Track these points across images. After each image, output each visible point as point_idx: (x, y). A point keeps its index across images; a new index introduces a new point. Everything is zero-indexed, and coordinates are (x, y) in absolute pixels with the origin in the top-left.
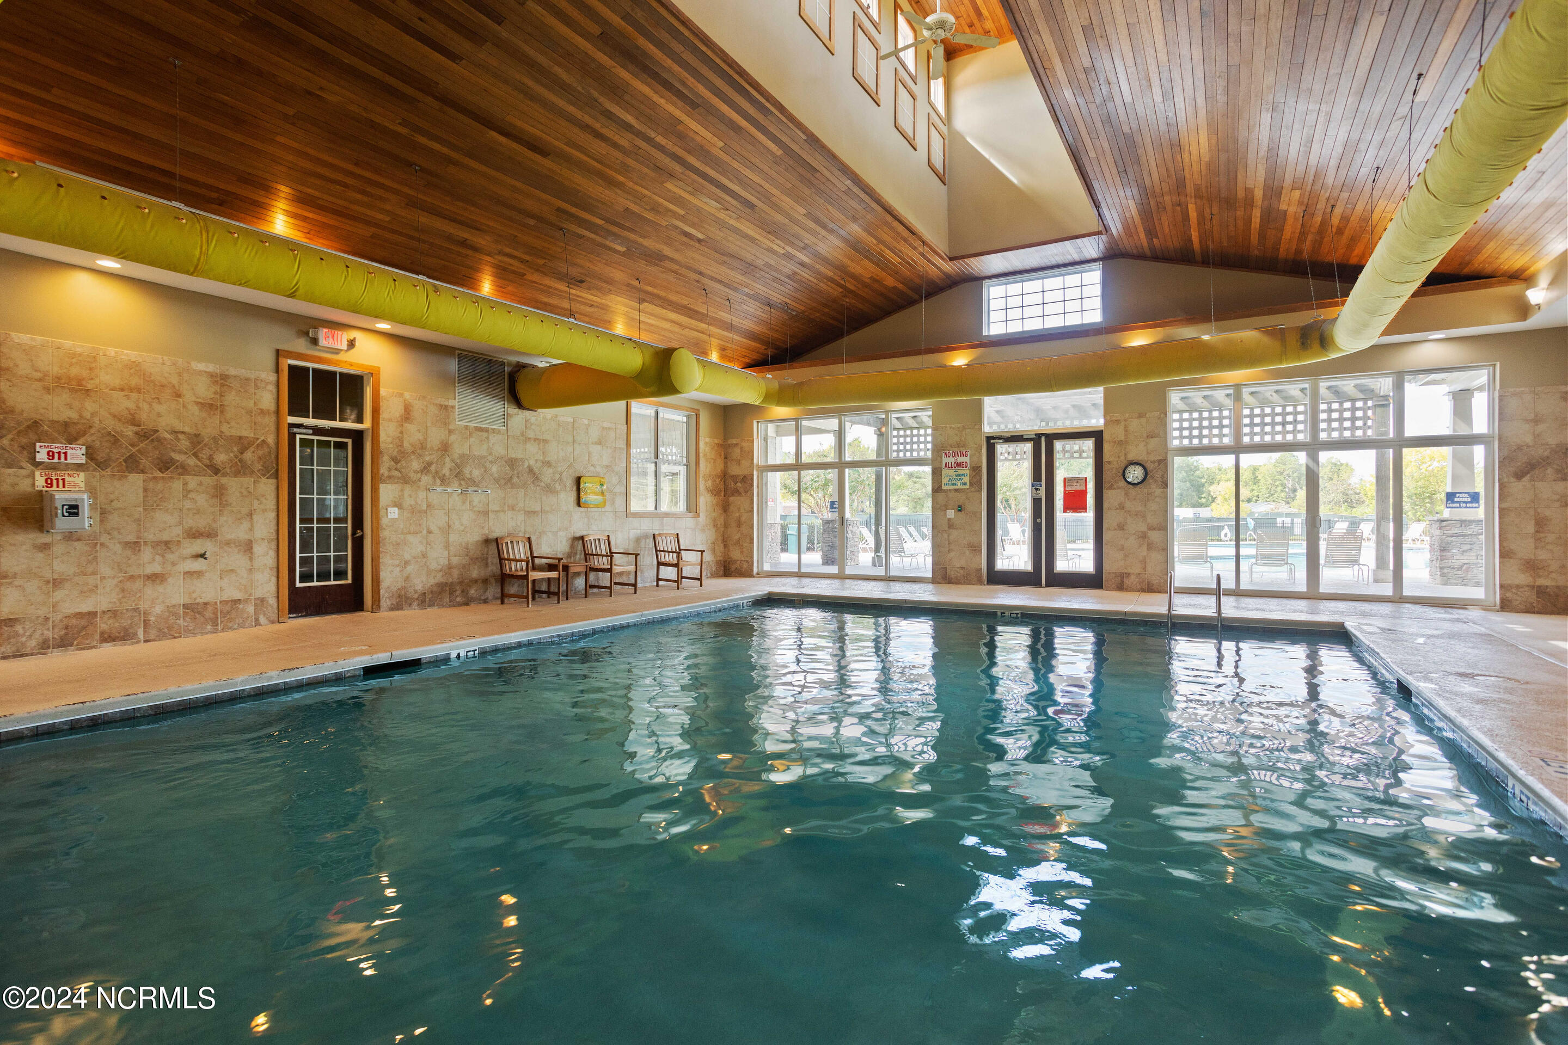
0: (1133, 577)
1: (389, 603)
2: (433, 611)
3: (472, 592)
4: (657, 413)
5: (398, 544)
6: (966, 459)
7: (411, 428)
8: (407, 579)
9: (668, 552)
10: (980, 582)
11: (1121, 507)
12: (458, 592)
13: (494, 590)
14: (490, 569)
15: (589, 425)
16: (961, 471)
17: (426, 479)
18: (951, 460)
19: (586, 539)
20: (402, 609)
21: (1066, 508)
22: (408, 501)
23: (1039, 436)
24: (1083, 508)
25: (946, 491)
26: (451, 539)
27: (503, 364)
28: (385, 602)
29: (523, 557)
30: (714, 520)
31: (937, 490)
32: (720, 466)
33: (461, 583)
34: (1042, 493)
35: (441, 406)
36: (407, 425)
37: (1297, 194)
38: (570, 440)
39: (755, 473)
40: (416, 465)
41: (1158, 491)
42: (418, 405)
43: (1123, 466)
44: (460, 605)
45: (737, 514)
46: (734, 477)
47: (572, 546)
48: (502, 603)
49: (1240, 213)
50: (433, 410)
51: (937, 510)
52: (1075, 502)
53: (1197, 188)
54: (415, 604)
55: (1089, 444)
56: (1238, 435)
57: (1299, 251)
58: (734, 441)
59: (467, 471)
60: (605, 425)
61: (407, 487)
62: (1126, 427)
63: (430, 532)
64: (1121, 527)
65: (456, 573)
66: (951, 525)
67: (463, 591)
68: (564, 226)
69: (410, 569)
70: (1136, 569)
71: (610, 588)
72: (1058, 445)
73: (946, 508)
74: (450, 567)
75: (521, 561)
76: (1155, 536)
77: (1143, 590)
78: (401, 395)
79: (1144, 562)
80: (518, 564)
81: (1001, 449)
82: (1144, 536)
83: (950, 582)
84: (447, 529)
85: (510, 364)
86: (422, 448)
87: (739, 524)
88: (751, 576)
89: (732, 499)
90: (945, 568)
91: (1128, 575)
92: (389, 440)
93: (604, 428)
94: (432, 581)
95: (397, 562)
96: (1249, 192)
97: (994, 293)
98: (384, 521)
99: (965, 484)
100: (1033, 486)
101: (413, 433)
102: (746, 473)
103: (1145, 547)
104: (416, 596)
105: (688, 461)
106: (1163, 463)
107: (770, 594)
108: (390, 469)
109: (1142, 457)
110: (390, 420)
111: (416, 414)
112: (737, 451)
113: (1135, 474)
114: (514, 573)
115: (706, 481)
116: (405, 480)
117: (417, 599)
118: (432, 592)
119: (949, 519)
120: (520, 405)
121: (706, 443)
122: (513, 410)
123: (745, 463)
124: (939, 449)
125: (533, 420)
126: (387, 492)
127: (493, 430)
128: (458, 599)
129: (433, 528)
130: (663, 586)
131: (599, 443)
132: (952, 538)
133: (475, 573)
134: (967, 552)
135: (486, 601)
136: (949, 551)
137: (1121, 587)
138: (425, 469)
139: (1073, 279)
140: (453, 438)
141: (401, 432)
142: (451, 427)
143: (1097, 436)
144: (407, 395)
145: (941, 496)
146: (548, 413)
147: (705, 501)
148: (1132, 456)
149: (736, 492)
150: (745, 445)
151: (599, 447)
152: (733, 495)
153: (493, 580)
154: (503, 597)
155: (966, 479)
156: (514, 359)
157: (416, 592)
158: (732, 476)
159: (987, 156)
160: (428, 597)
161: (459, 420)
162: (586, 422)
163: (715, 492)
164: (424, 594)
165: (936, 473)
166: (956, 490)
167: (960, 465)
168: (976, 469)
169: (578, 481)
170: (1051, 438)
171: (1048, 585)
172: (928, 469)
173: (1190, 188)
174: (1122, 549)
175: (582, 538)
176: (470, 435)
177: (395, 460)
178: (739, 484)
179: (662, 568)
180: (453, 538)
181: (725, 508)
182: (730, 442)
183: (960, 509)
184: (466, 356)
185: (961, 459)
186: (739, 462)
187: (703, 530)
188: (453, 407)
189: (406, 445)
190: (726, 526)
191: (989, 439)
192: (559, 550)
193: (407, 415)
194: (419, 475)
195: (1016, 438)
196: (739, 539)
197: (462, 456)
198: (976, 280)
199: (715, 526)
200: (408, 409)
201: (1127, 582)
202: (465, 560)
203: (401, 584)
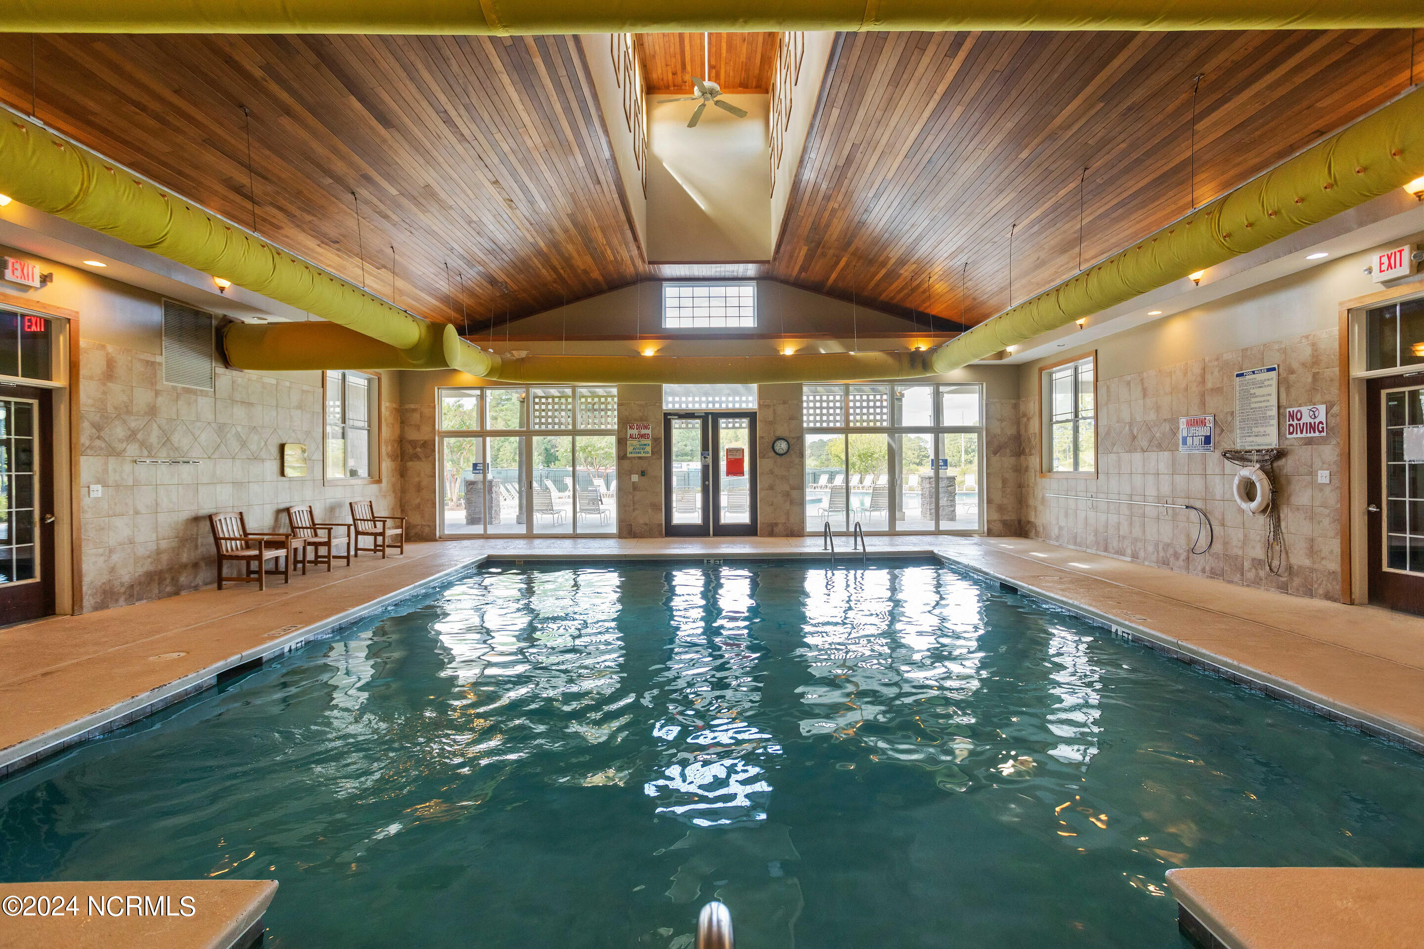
0: (780, 526)
1: (92, 601)
2: (141, 606)
3: (183, 579)
4: (344, 376)
5: (103, 529)
6: (649, 432)
7: (115, 387)
8: (112, 570)
9: (364, 520)
10: (661, 536)
11: (771, 472)
12: (168, 581)
13: (206, 574)
14: (200, 551)
15: (290, 388)
16: (644, 441)
17: (132, 450)
18: (635, 432)
19: (292, 511)
20: (107, 607)
21: (729, 473)
22: (112, 478)
23: (707, 414)
24: (742, 473)
25: (629, 458)
26: (160, 520)
27: (210, 317)
28: (88, 601)
29: (237, 535)
30: (394, 485)
31: (622, 457)
32: (398, 432)
33: (170, 569)
34: (710, 460)
35: (147, 362)
36: (109, 384)
37: (915, 266)
38: (274, 403)
39: (437, 438)
40: (119, 431)
41: (797, 460)
42: (122, 360)
43: (773, 440)
44: (170, 595)
45: (417, 479)
46: (414, 444)
47: (277, 519)
48: (220, 587)
49: (873, 269)
50: (139, 367)
51: (622, 475)
52: (735, 468)
53: (857, 249)
54: (122, 600)
55: (745, 422)
56: (847, 421)
57: (893, 298)
58: (412, 406)
59: (175, 438)
60: (305, 388)
61: (112, 460)
62: (774, 411)
63: (137, 513)
64: (771, 488)
65: (165, 558)
66: (635, 487)
67: (173, 579)
68: (358, 190)
69: (115, 557)
70: (782, 520)
71: (328, 563)
72: (722, 422)
73: (631, 473)
74: (159, 552)
75: (235, 539)
76: (795, 494)
77: (787, 536)
78: (103, 347)
79: (788, 514)
80: (233, 542)
81: (676, 423)
82: (787, 495)
83: (635, 537)
84: (155, 509)
85: (216, 317)
86: (129, 412)
87: (419, 488)
88: (435, 540)
89: (410, 464)
90: (631, 525)
91: (776, 524)
92: (90, 402)
93: (303, 391)
94: (141, 570)
95: (101, 551)
96: (888, 258)
97: (670, 292)
98: (86, 502)
99: (648, 452)
100: (702, 454)
101: (117, 393)
102: (426, 438)
103: (788, 503)
104: (123, 590)
105: (369, 426)
106: (800, 440)
107: (489, 556)
108: (91, 438)
109: (786, 434)
110: (91, 378)
111: (121, 370)
112: (416, 416)
113: (782, 446)
114: (230, 553)
115: (387, 446)
116: (113, 452)
117: (124, 593)
118: (140, 583)
119: (634, 483)
120: (226, 362)
121: (386, 407)
122: (220, 370)
123: (425, 429)
124: (624, 422)
125: (240, 380)
126: (88, 466)
127: (201, 391)
128: (168, 589)
129: (141, 507)
130: (361, 556)
131: (300, 407)
132: (636, 498)
133: (185, 558)
134: (650, 510)
135: (196, 588)
136: (634, 510)
137: (771, 534)
138: (132, 436)
139: (732, 290)
140: (160, 400)
141: (104, 393)
142: (158, 388)
143: (751, 416)
144: (110, 349)
145: (626, 463)
146: (252, 374)
147: (387, 465)
148: (779, 433)
149: (416, 457)
150: (427, 411)
151: (299, 412)
152: (411, 460)
153: (202, 564)
154: (220, 581)
155: (649, 449)
156: (220, 312)
157: (122, 584)
158: (411, 442)
159: (680, 181)
160: (136, 589)
161: (167, 380)
162: (288, 384)
163: (393, 457)
164: (132, 586)
165: (621, 443)
166: (640, 458)
167: (643, 436)
168: (656, 440)
169: (282, 448)
170: (717, 416)
171: (715, 535)
172: (612, 439)
173: (852, 249)
174: (772, 505)
175: (288, 510)
176: (178, 398)
177: (98, 427)
178: (418, 449)
179: (359, 537)
180: (161, 518)
181: (402, 473)
182: (408, 406)
183: (643, 474)
184: (173, 305)
185: (643, 432)
186: (418, 427)
187: (385, 496)
188: (160, 364)
189: (110, 409)
190: (403, 491)
191: (666, 415)
192: (266, 524)
193: (110, 373)
194: (124, 445)
195: (688, 415)
196: (419, 504)
197: (170, 420)
198: (659, 280)
199: (394, 491)
200: (110, 364)
201: (776, 530)
202: (175, 544)
203: (105, 578)
